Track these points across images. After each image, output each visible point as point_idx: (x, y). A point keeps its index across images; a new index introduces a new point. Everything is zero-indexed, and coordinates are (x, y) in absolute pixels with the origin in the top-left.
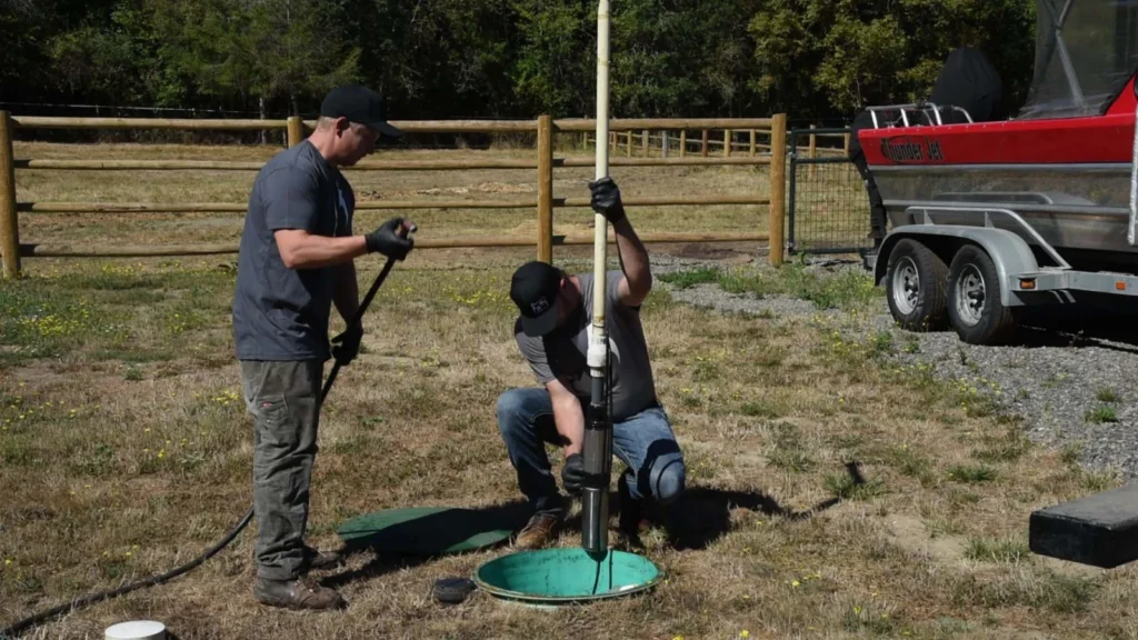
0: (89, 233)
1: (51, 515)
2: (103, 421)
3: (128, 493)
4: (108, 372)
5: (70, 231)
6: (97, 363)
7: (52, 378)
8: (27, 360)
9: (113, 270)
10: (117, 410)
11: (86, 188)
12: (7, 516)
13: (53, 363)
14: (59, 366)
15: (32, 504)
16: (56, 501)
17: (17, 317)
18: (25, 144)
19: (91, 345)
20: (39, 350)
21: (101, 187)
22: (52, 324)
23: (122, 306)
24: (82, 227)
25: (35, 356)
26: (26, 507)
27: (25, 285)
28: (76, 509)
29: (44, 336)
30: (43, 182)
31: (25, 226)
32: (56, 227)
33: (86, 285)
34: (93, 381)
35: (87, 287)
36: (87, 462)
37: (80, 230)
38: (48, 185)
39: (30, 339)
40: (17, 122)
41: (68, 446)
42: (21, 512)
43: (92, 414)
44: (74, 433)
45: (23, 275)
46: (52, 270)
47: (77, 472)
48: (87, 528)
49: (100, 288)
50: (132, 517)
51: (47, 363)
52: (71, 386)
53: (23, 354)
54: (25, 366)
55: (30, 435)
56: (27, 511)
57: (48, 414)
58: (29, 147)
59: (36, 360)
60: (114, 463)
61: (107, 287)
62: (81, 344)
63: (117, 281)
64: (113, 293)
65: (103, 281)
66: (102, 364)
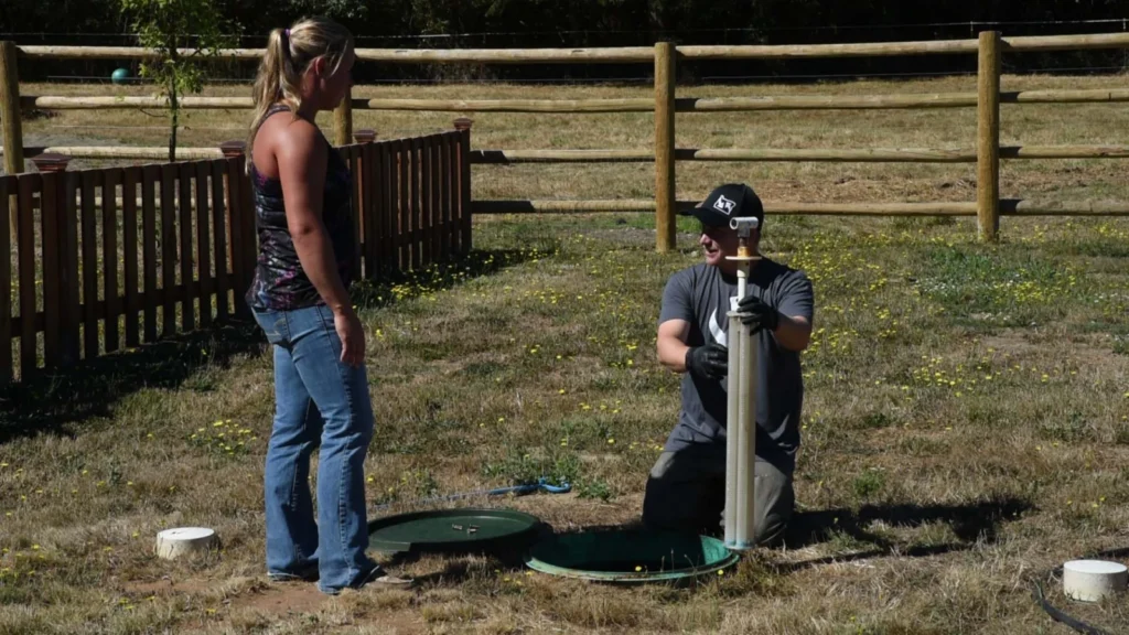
0: (1092, 193)
1: (1015, 472)
2: (1079, 390)
3: (1101, 460)
4: (1092, 344)
5: (1066, 191)
6: (1079, 336)
7: (1025, 346)
8: (997, 330)
9: (1114, 232)
10: (1097, 380)
11: (1097, 134)
12: (970, 468)
13: (1027, 332)
14: (1035, 336)
15: (996, 459)
16: (1021, 459)
17: (989, 283)
18: (1020, 78)
19: (1075, 316)
20: (1013, 318)
21: (1117, 133)
22: (1029, 291)
23: (1121, 276)
24: (1084, 186)
25: (1008, 325)
26: (990, 461)
27: (1003, 250)
28: (1043, 469)
29: (1020, 303)
30: (1037, 129)
31: (1009, 185)
32: (1049, 186)
33: (1077, 251)
34: (1073, 352)
35: (1078, 254)
36: (1057, 426)
37: (1082, 189)
38: (1045, 133)
39: (1003, 306)
40: (1007, 44)
41: (1037, 411)
42: (984, 465)
43: (1067, 382)
44: (1045, 399)
45: (1001, 239)
46: (1036, 232)
47: (1046, 435)
48: (1052, 487)
49: (1094, 255)
50: (1102, 479)
51: (1020, 332)
52: (1046, 355)
53: (993, 322)
54: (996, 335)
55: (996, 398)
56: (990, 465)
57: (1017, 380)
58: (1025, 82)
59: (1009, 329)
60: (1089, 431)
61: (1103, 253)
62: (1063, 314)
63: (1118, 247)
64: (1110, 260)
65: (1099, 245)
66: (1086, 336)
